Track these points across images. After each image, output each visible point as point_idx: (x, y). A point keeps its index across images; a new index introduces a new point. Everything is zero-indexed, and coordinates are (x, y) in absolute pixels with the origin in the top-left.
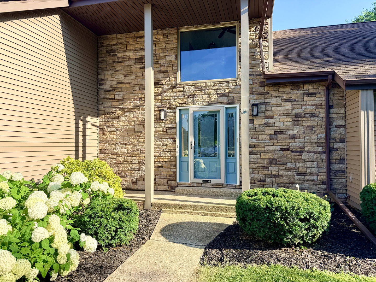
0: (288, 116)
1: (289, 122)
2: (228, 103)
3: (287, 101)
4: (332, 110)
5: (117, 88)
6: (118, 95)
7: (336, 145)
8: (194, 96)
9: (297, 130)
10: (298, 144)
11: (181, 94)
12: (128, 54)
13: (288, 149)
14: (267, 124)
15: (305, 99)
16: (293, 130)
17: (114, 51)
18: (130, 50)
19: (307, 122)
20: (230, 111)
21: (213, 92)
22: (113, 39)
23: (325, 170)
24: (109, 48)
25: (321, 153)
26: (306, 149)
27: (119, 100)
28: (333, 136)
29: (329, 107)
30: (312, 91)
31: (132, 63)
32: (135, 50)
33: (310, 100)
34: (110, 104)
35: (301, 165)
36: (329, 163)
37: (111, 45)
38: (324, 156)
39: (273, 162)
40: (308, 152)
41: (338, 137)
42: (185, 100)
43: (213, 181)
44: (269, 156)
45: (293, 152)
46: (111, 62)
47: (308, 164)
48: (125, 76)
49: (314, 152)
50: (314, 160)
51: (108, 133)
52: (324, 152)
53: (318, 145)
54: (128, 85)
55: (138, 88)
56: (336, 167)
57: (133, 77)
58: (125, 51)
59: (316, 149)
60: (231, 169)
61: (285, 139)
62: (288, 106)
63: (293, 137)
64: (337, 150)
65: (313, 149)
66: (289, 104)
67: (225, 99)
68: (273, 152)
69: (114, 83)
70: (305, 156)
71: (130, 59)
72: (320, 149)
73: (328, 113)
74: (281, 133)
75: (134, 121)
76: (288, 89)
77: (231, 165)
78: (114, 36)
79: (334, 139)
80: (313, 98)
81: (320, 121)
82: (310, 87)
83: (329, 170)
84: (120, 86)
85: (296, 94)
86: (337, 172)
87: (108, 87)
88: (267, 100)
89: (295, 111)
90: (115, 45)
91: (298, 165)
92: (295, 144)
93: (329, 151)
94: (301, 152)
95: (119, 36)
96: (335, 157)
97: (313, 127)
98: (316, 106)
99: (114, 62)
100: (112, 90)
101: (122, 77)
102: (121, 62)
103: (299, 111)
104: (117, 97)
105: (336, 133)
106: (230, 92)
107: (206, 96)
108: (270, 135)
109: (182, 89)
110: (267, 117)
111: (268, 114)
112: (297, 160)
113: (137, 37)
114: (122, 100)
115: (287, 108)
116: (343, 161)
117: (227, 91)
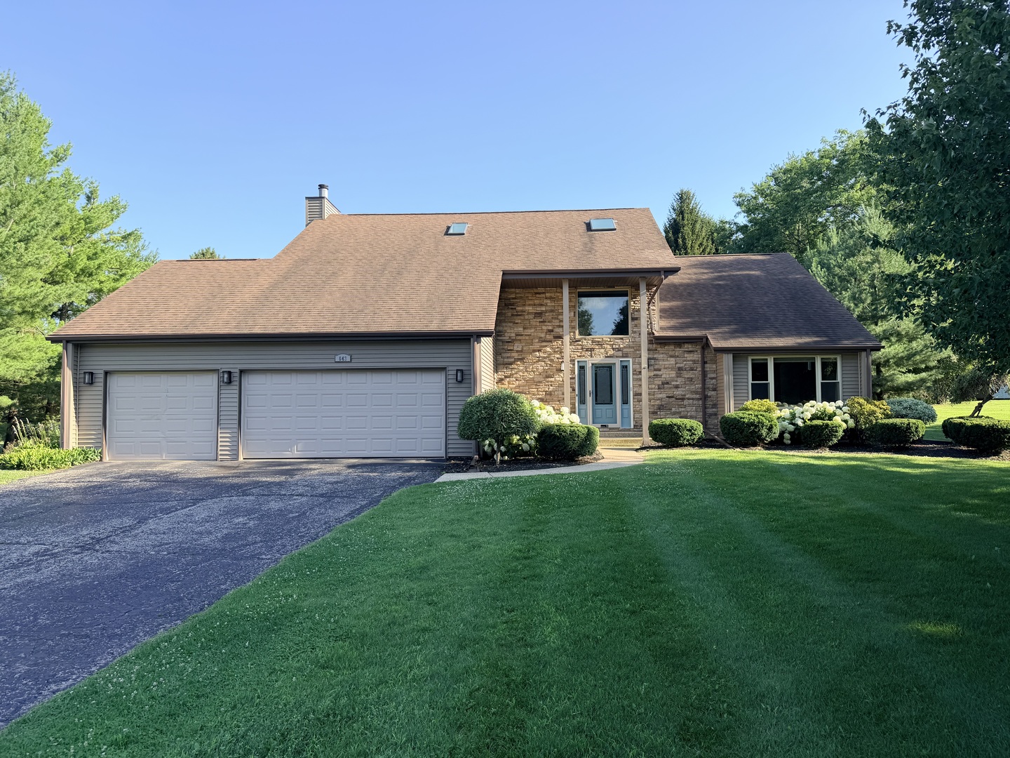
0: (672, 369)
1: (673, 374)
2: (623, 357)
3: (671, 357)
4: (706, 365)
5: (516, 340)
6: (517, 347)
7: (710, 393)
8: (592, 350)
9: (679, 381)
10: (680, 393)
11: (580, 347)
12: (527, 308)
13: (672, 397)
14: (657, 375)
15: (686, 355)
16: (677, 381)
17: (513, 304)
18: (529, 305)
19: (687, 375)
20: (625, 364)
21: (609, 347)
22: (512, 293)
23: (701, 413)
24: (507, 302)
25: (698, 399)
26: (687, 396)
27: (517, 351)
28: (707, 386)
29: (704, 363)
30: (691, 349)
31: (531, 317)
32: (535, 305)
33: (689, 357)
34: (509, 355)
35: (683, 409)
36: (705, 407)
37: (510, 299)
38: (700, 402)
39: (661, 408)
40: (689, 399)
41: (711, 386)
42: (583, 353)
43: (611, 426)
44: (658, 402)
45: (676, 399)
46: (510, 314)
47: (689, 409)
48: (524, 329)
49: (693, 399)
50: (693, 405)
51: (507, 383)
52: (701, 399)
53: (696, 393)
54: (527, 338)
55: (537, 340)
56: (710, 411)
57: (533, 330)
58: (524, 305)
59: (694, 396)
60: (626, 415)
61: (670, 388)
62: (672, 361)
63: (677, 387)
64: (710, 397)
65: (692, 396)
66: (672, 359)
67: (620, 354)
68: (661, 399)
69: (513, 335)
70: (686, 402)
71: (529, 313)
72: (698, 396)
73: (703, 368)
74: (667, 383)
75: (534, 372)
76: (672, 347)
77: (625, 411)
78: (513, 290)
79: (708, 388)
80: (692, 355)
81: (697, 373)
82: (690, 346)
83: (705, 413)
84: (519, 338)
85: (678, 351)
86: (711, 415)
87: (506, 338)
88: (655, 356)
89: (678, 365)
90: (513, 298)
91: (681, 409)
92: (678, 392)
93: (705, 398)
94: (683, 399)
95: (518, 291)
96: (709, 403)
97: (692, 378)
98: (694, 361)
99: (512, 315)
100: (511, 341)
101: (522, 329)
102: (520, 315)
103: (681, 365)
104: (515, 348)
105: (710, 383)
106: (625, 347)
107: (602, 350)
108: (659, 385)
109: (580, 343)
110: (655, 370)
111: (656, 367)
112: (680, 406)
113: (536, 293)
114: (521, 351)
115: (672, 362)
116: (715, 406)
117: (621, 346)
